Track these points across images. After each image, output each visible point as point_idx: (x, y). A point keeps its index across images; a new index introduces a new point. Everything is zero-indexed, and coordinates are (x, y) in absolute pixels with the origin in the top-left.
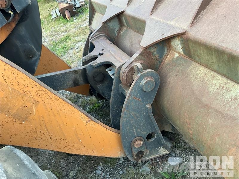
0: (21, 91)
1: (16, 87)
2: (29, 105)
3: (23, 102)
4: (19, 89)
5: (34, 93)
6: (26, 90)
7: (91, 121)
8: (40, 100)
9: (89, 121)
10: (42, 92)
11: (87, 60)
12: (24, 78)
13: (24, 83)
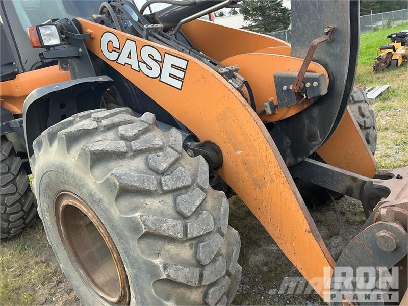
0: (266, 164)
1: (264, 158)
2: (267, 178)
3: (263, 173)
4: (265, 161)
5: (273, 171)
6: (270, 165)
7: (311, 234)
8: (275, 180)
9: (309, 232)
10: (280, 174)
11: (381, 174)
12: (272, 155)
13: (270, 158)
